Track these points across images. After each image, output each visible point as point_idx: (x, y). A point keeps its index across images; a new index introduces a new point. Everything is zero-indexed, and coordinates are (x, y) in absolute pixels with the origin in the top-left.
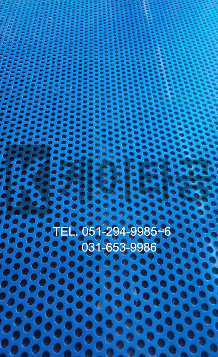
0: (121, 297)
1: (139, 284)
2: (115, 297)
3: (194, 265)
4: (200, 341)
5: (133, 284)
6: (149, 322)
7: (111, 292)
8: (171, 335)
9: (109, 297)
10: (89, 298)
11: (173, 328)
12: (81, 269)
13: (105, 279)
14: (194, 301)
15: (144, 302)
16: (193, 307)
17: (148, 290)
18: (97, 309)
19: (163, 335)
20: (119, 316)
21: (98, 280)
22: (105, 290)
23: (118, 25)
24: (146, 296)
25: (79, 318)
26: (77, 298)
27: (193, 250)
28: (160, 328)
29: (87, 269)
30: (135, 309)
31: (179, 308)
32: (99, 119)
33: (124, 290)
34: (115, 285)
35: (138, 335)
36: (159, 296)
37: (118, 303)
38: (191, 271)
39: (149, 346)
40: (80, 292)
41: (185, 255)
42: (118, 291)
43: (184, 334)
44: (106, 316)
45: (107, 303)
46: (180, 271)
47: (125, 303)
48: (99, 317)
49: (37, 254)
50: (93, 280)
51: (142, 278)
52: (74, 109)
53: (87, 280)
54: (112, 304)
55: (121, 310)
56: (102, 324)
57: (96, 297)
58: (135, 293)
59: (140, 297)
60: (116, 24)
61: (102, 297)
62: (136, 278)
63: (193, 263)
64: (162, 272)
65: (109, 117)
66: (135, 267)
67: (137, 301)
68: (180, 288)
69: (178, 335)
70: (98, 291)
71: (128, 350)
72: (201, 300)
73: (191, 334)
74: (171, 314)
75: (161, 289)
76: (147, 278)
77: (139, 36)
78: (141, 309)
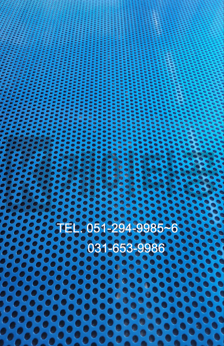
0: (135, 290)
1: (149, 280)
2: (131, 289)
3: (193, 265)
4: (197, 325)
5: (144, 280)
6: (157, 310)
7: (127, 285)
8: (174, 320)
9: (125, 290)
10: (110, 290)
11: (176, 315)
12: (103, 267)
13: (122, 275)
14: (193, 294)
15: (154, 294)
16: (192, 299)
17: (157, 285)
18: (117, 299)
19: (169, 321)
20: (134, 305)
21: (117, 276)
22: (123, 285)
23: (130, 44)
24: (155, 289)
25: (103, 306)
26: (101, 290)
27: (193, 253)
28: (166, 315)
29: (108, 267)
30: (146, 300)
31: (181, 299)
32: (117, 143)
33: (138, 285)
34: (130, 280)
35: (148, 320)
36: (165, 289)
37: (133, 295)
38: (191, 270)
39: (157, 329)
40: (103, 286)
41: (187, 257)
42: (132, 285)
43: (185, 320)
44: (124, 305)
45: (124, 295)
46: (182, 270)
47: (138, 294)
48: (118, 305)
49: (68, 255)
50: (113, 276)
51: (151, 275)
52: (96, 134)
53: (108, 276)
54: (128, 295)
55: (135, 300)
56: (121, 311)
57: (115, 290)
58: (146, 287)
59: (150, 290)
60: (128, 44)
61: (120, 290)
62: (147, 275)
63: (193, 264)
64: (168, 270)
65: (125, 140)
66: (146, 266)
67: (148, 293)
68: (182, 284)
69: (180, 320)
70: (117, 285)
71: (141, 332)
72: (199, 294)
73: (190, 320)
74: (175, 304)
75: (167, 284)
76: (156, 275)
77: (147, 53)
78: (151, 300)
